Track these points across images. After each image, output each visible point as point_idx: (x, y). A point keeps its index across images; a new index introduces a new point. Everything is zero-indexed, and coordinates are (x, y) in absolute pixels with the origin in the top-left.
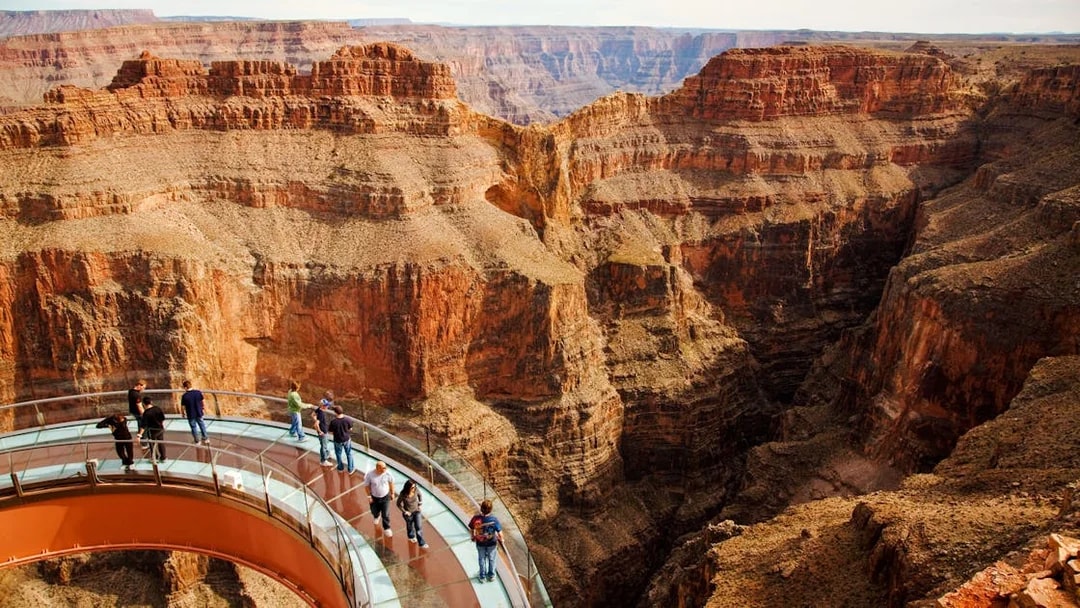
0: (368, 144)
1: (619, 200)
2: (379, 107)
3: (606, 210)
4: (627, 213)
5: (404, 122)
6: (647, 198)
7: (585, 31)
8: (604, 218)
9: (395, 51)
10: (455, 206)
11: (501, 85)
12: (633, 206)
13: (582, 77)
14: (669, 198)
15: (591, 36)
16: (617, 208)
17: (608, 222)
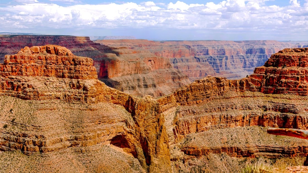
0: (33, 107)
1: (207, 147)
2: (45, 84)
3: (197, 154)
4: (212, 155)
5: (59, 93)
6: (226, 146)
7: (235, 43)
8: (196, 159)
9: (58, 50)
10: (83, 148)
11: (178, 74)
12: (217, 151)
13: (233, 70)
14: (242, 146)
15: (239, 46)
16: (205, 152)
17: (198, 161)
